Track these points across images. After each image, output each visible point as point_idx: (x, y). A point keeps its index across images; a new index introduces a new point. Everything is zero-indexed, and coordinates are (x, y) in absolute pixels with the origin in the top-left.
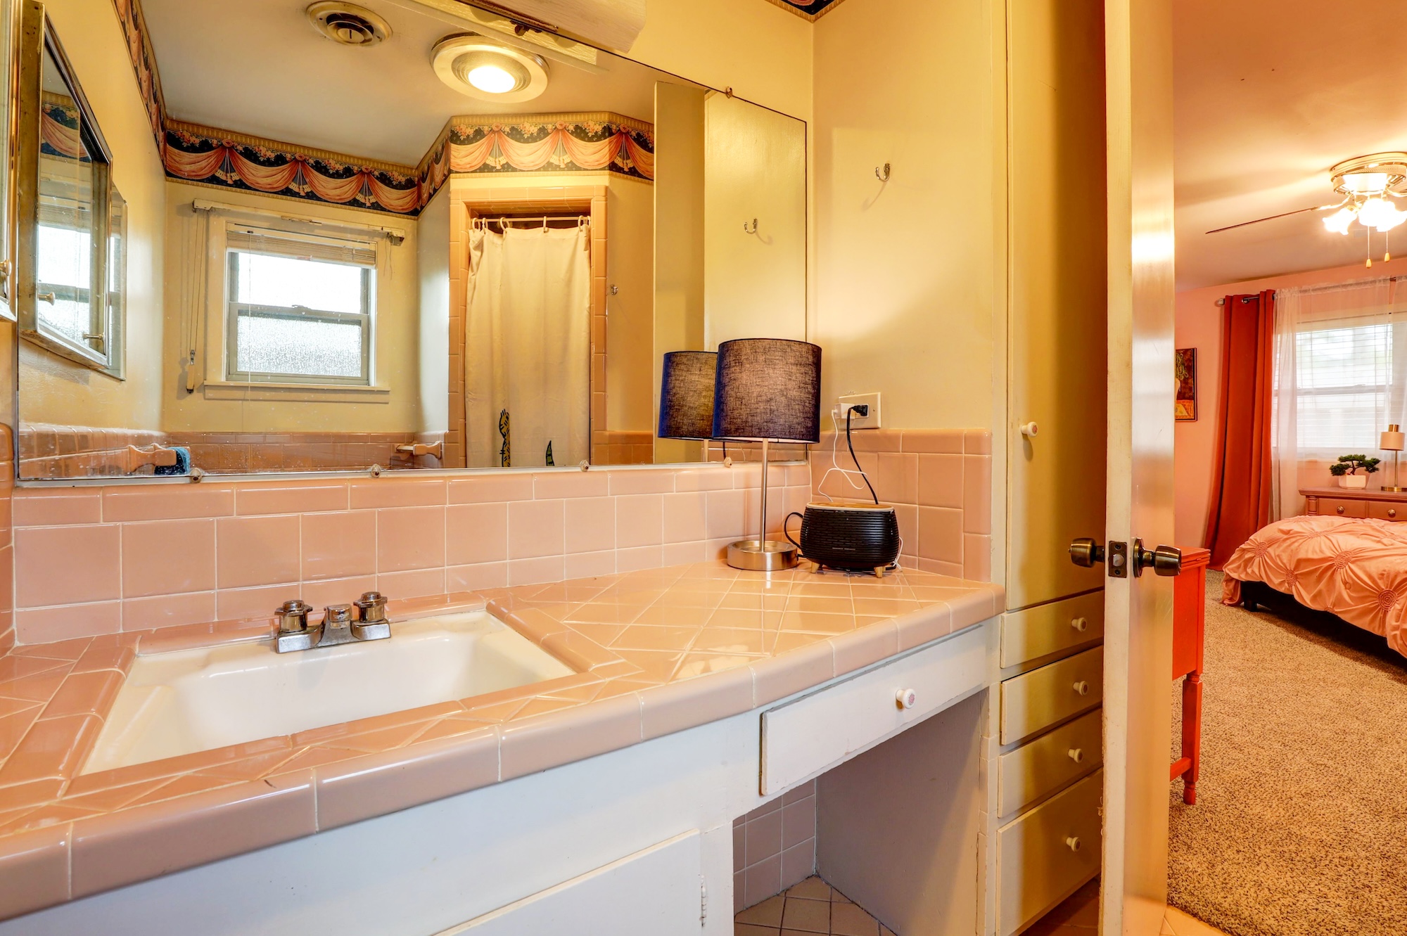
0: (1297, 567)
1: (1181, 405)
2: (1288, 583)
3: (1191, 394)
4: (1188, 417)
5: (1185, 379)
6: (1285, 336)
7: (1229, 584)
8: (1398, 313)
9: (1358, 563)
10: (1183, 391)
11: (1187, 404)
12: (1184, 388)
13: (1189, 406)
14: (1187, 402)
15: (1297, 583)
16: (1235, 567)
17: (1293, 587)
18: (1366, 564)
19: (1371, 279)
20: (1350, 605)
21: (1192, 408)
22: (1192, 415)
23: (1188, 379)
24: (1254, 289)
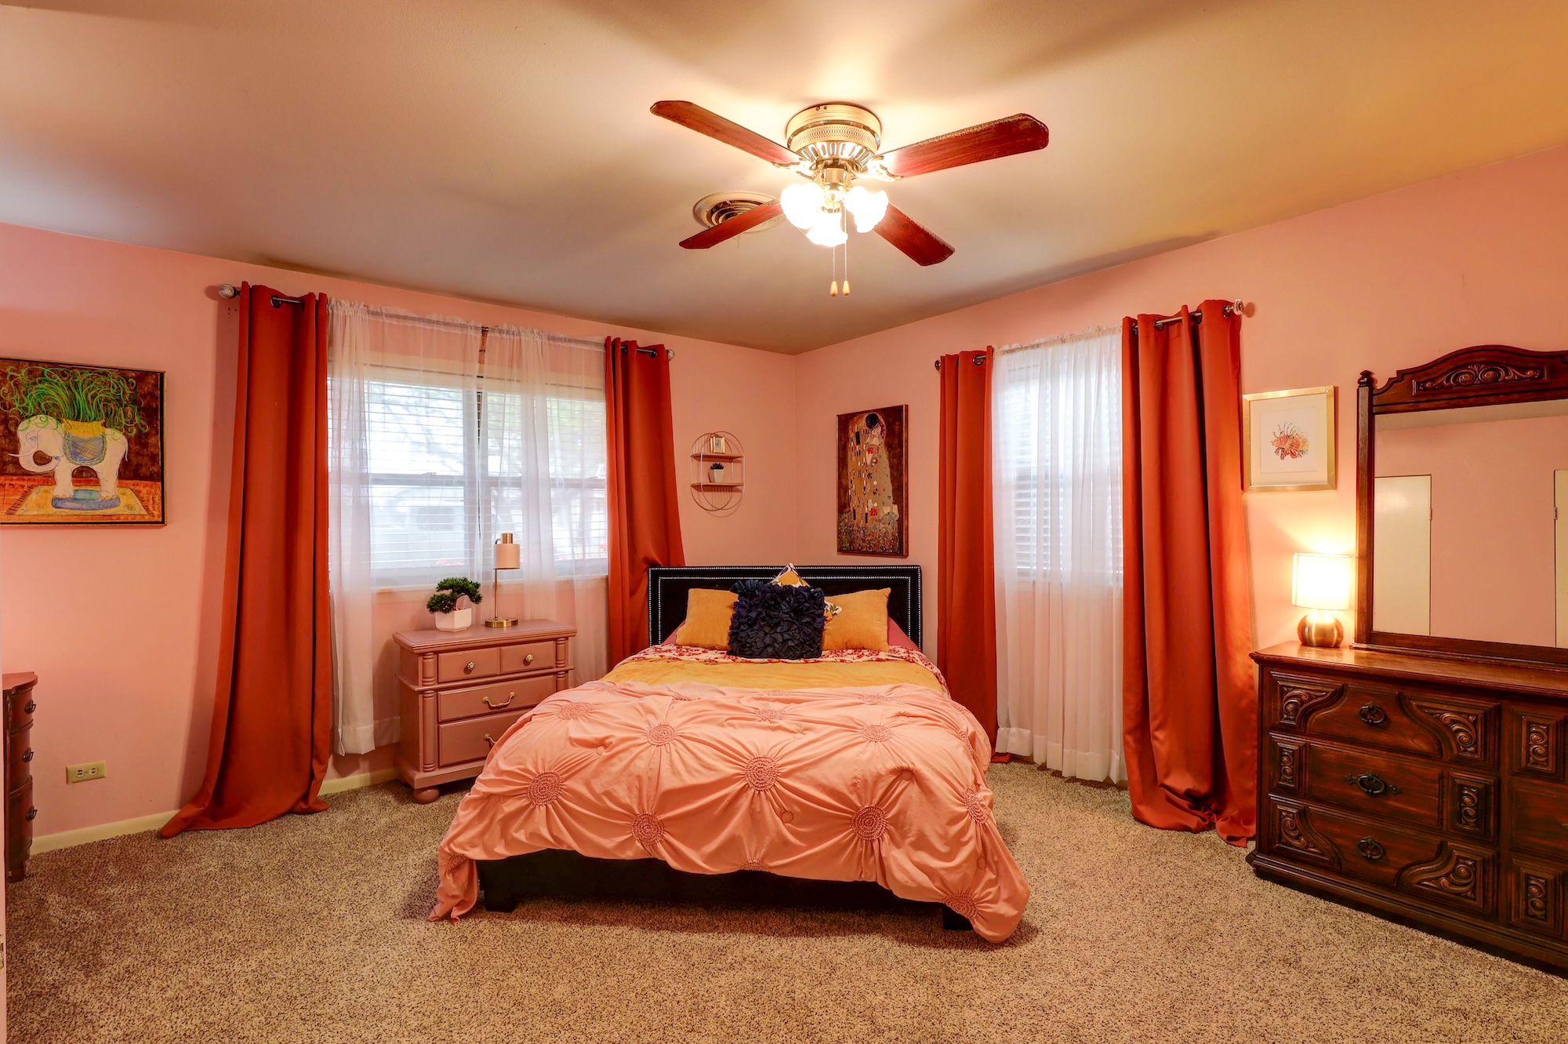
0: (663, 805)
1: (129, 492)
2: (641, 841)
3: (155, 469)
4: (147, 518)
5: (140, 434)
6: (346, 381)
7: (456, 874)
8: (490, 378)
9: (798, 774)
10: (135, 460)
11: (144, 491)
12: (138, 454)
13: (149, 493)
14: (144, 487)
15: (667, 836)
16: (474, 837)
17: (659, 845)
18: (814, 772)
19: (460, 321)
20: (799, 850)
21: (158, 498)
22: (157, 513)
23: (147, 434)
24: (293, 285)
